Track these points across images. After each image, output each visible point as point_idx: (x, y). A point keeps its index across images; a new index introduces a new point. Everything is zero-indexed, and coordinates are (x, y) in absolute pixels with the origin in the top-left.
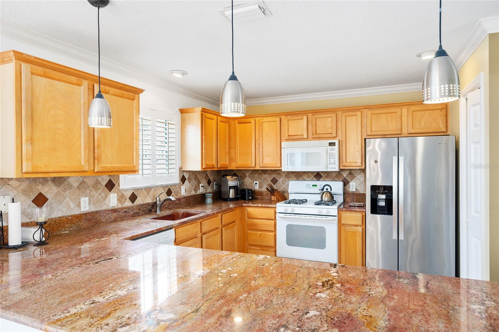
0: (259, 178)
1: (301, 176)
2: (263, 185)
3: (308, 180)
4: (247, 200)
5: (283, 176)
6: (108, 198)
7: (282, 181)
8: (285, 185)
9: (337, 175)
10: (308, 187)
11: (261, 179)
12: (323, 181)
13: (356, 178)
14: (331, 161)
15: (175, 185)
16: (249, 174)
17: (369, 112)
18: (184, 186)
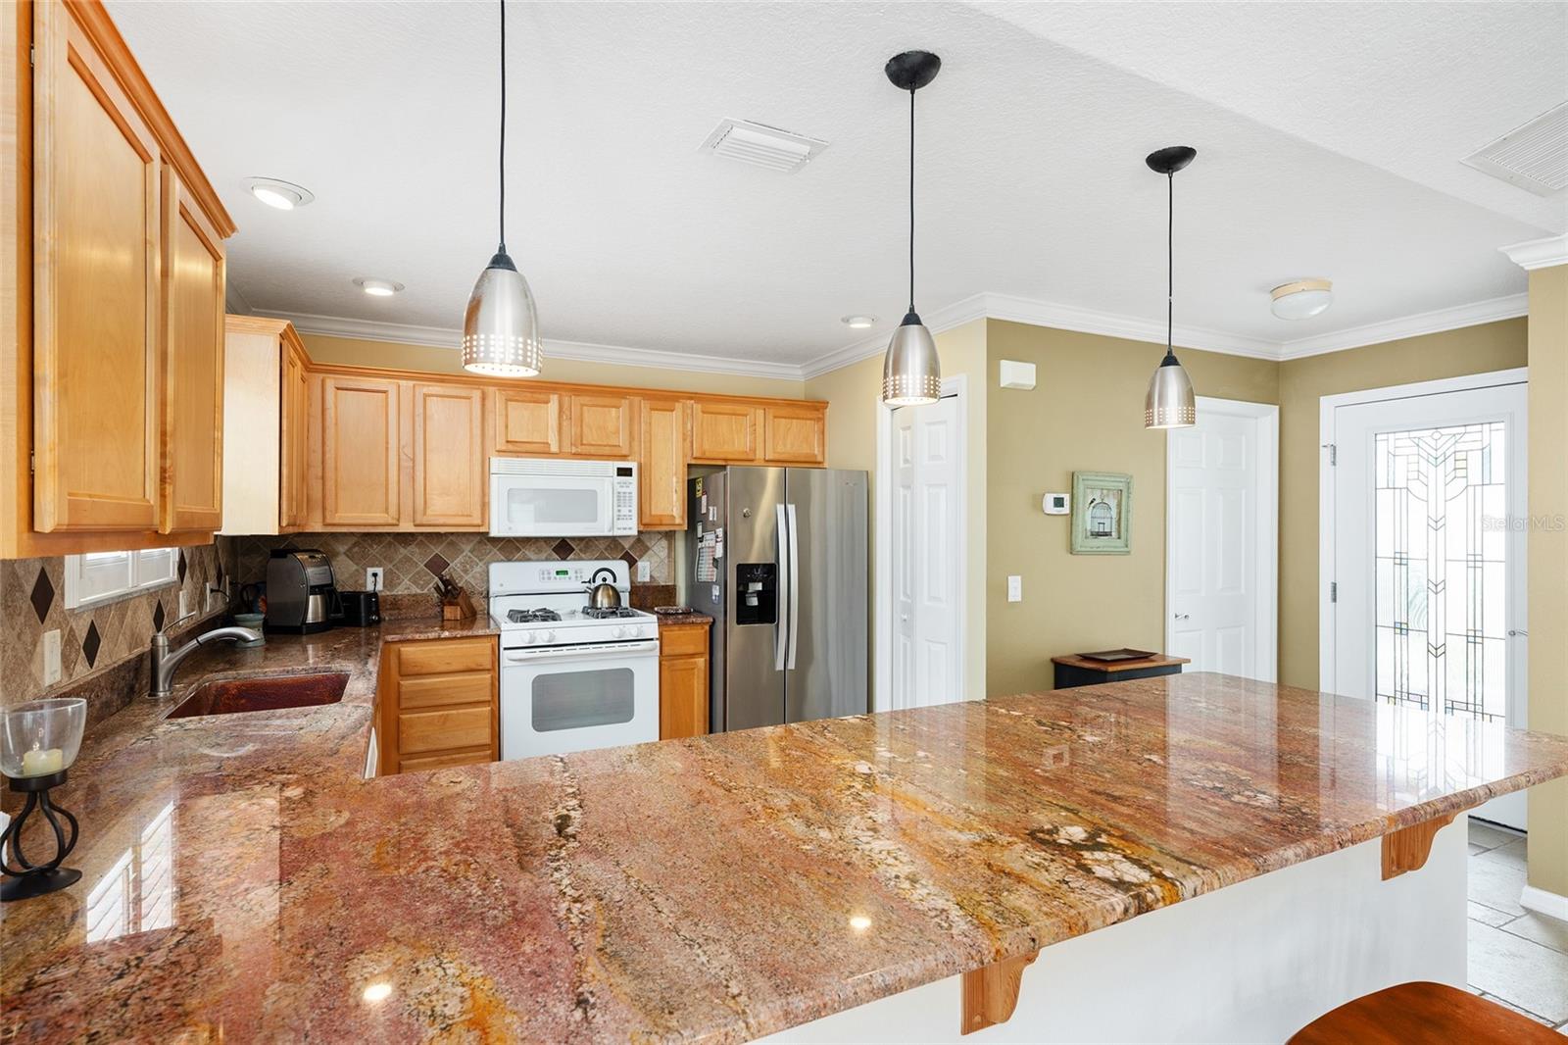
0: (385, 559)
1: (518, 550)
2: (398, 578)
3: (538, 560)
4: (363, 624)
5: (463, 551)
6: (39, 644)
7: (461, 563)
8: (470, 575)
9: (609, 546)
10: (546, 576)
11: (391, 562)
12: (575, 560)
13: (650, 552)
14: (622, 513)
15: (167, 588)
16: (346, 547)
17: (698, 407)
18: (185, 591)
